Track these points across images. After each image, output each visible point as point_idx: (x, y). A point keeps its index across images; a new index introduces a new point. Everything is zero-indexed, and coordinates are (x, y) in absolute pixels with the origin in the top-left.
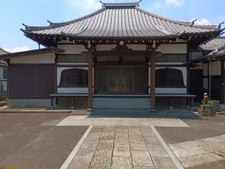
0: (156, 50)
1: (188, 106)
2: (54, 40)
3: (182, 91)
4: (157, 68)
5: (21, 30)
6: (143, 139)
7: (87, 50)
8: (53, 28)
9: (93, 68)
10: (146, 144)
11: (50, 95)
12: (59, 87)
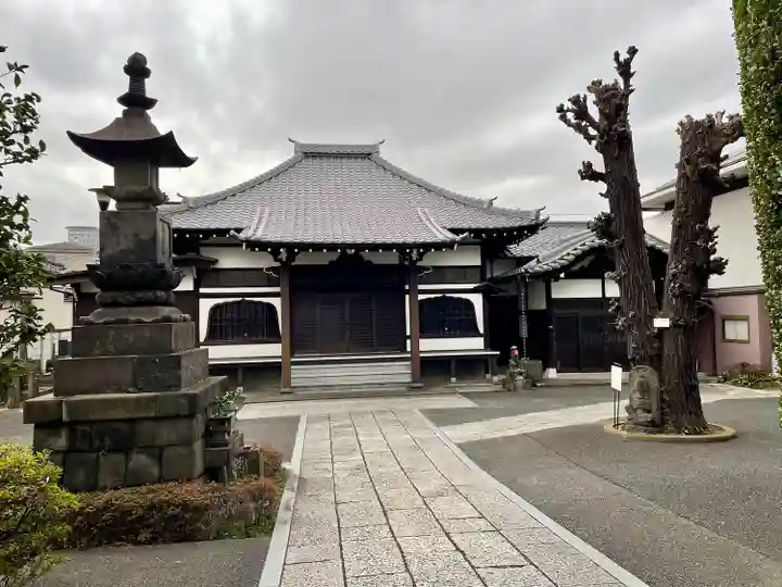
0: (419, 264)
1: (488, 376)
3: (474, 345)
4: (421, 297)
7: (277, 264)
12: (204, 344)
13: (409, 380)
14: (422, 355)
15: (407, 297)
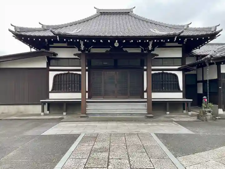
0: (152, 52)
1: (185, 111)
2: (45, 43)
3: (178, 96)
4: (153, 72)
5: (10, 30)
6: (145, 151)
7: (80, 52)
8: (45, 30)
9: (87, 73)
10: (150, 158)
11: (41, 101)
12: (51, 92)
13: (146, 113)
14: (152, 100)
15: (145, 73)
